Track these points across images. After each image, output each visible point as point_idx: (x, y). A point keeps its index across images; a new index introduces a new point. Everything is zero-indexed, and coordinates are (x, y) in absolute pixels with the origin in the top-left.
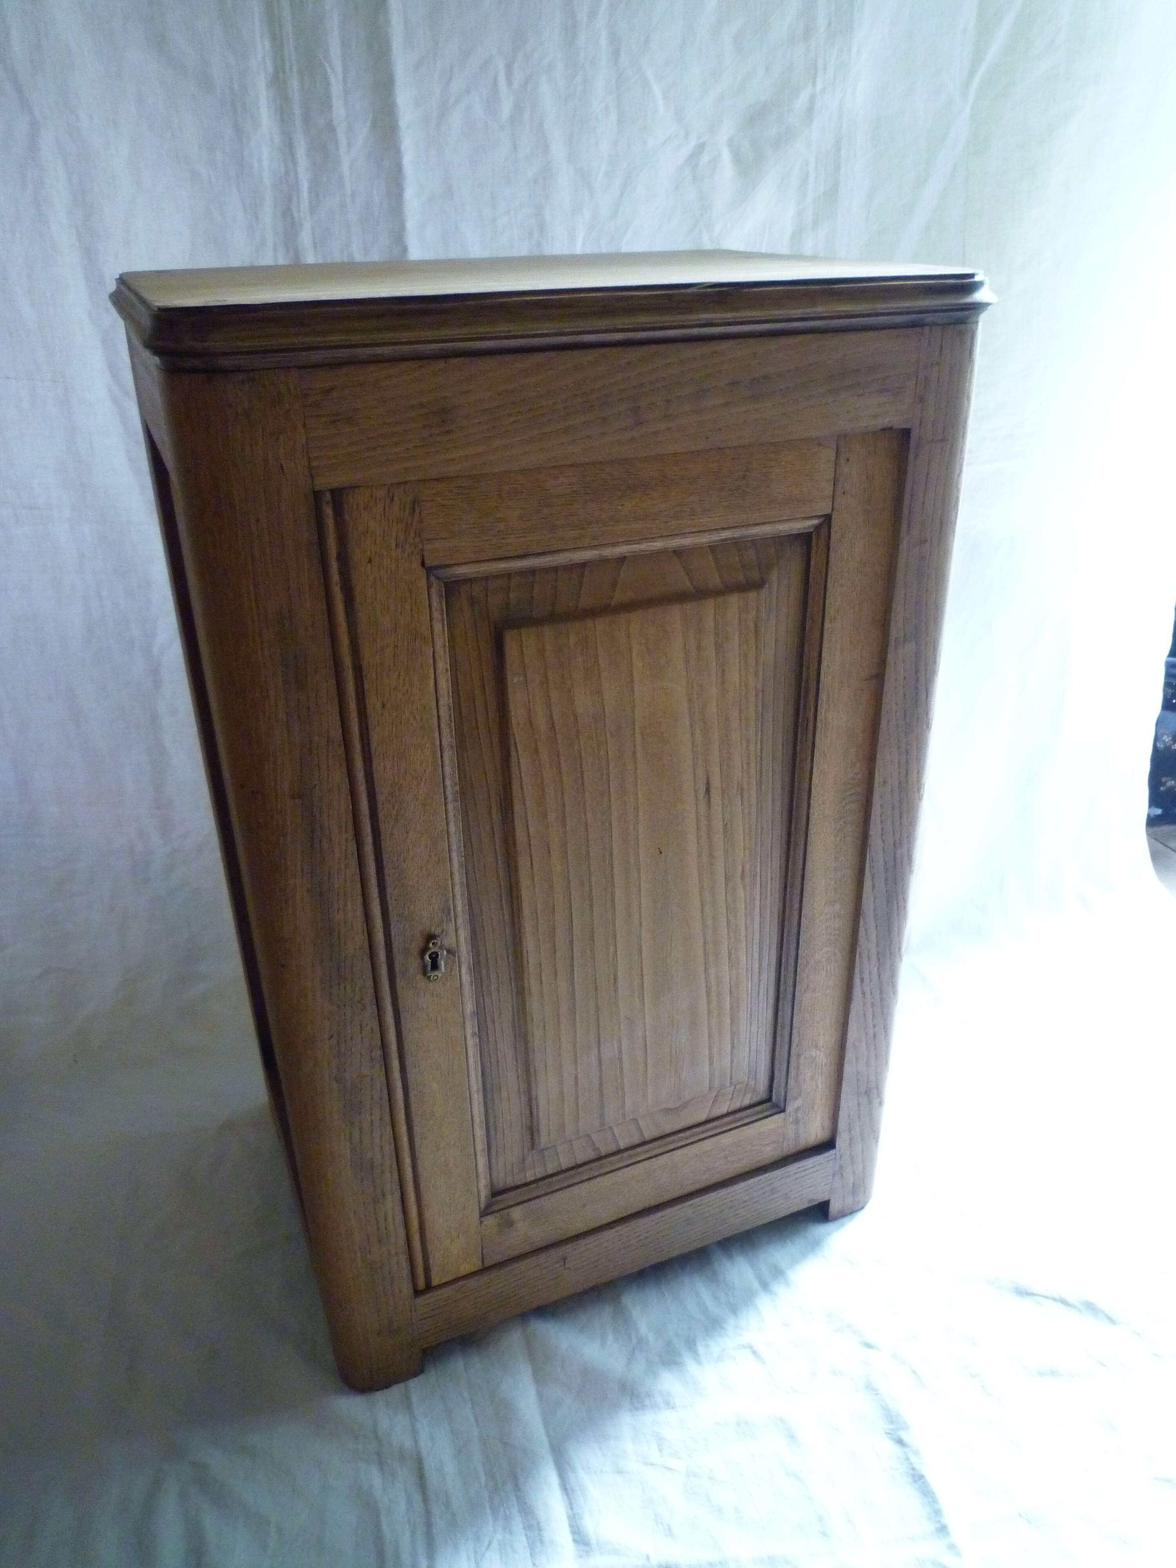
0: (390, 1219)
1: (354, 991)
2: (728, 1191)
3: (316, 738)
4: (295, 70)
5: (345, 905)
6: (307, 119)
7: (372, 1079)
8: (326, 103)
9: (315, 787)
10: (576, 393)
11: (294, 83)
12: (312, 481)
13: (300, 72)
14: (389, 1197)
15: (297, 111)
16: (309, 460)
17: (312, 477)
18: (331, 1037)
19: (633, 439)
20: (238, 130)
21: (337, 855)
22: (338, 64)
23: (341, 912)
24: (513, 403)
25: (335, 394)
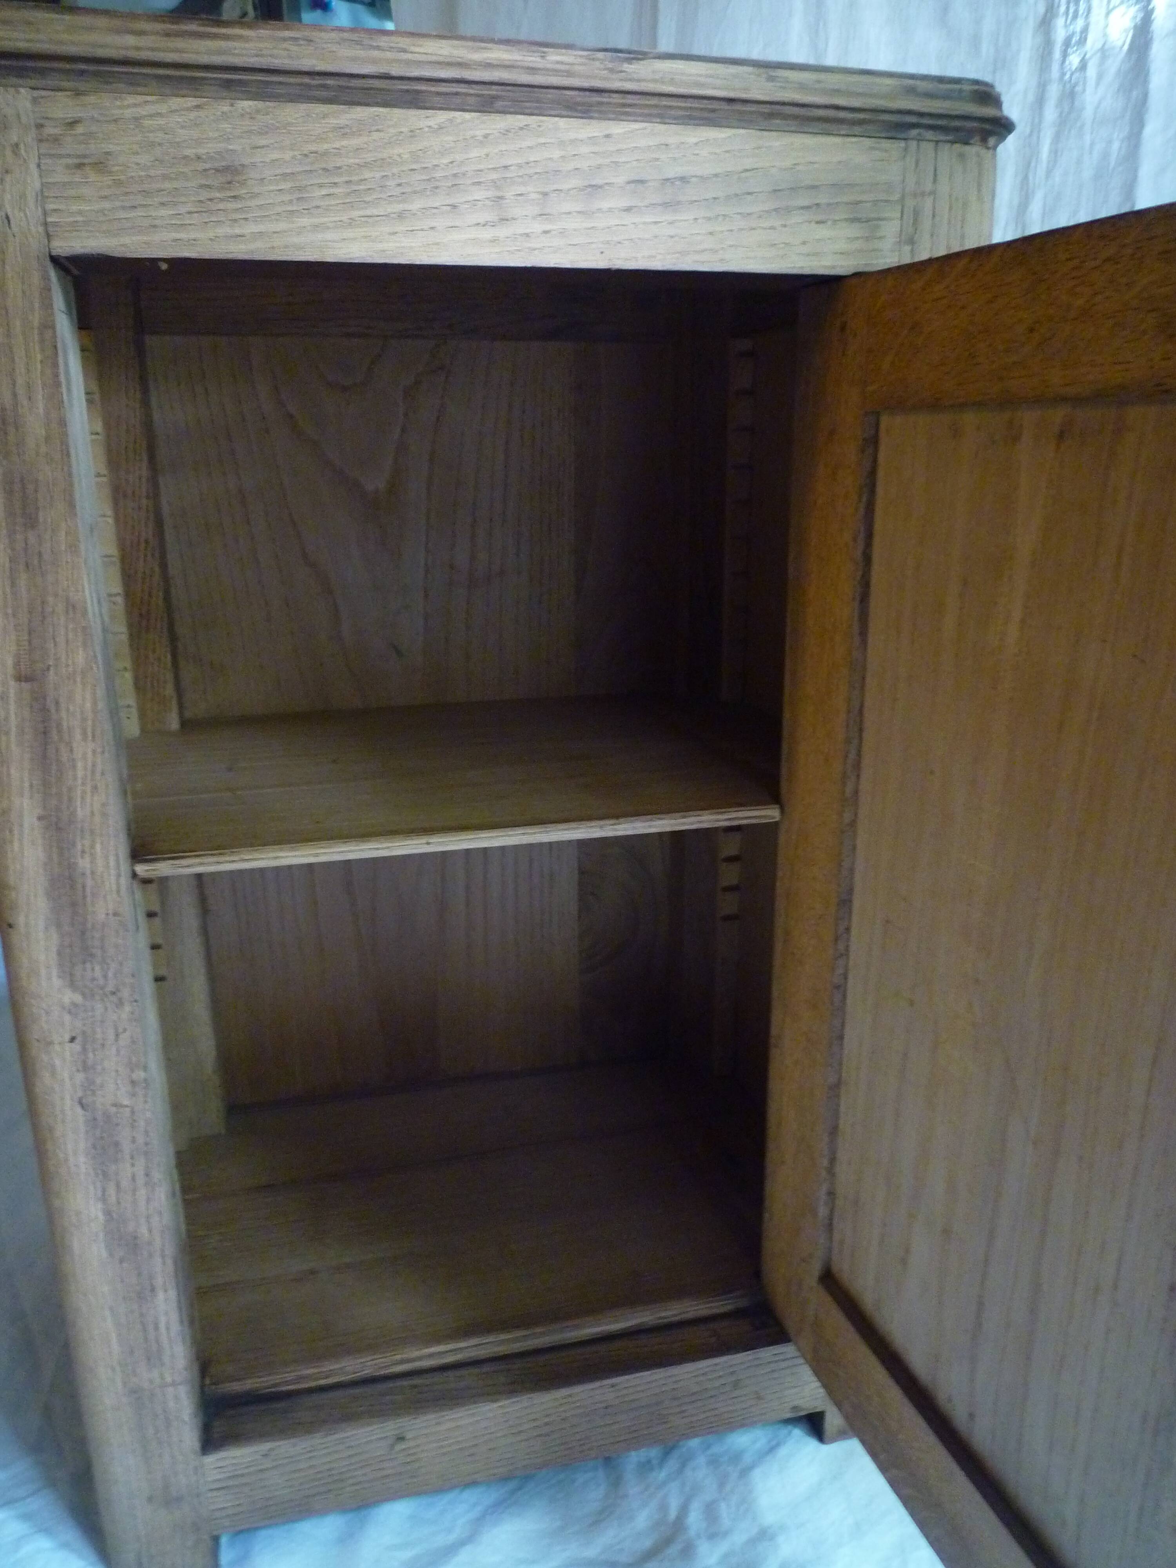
0: (162, 1326)
1: (105, 977)
2: (668, 1374)
3: (50, 599)
5: (92, 847)
7: (133, 1112)
9: (48, 669)
10: (414, 166)
12: (49, 241)
14: (161, 1296)
16: (45, 213)
17: (48, 236)
18: (72, 1040)
19: (494, 241)
21: (80, 774)
23: (87, 856)
24: (325, 170)
25: (80, 129)
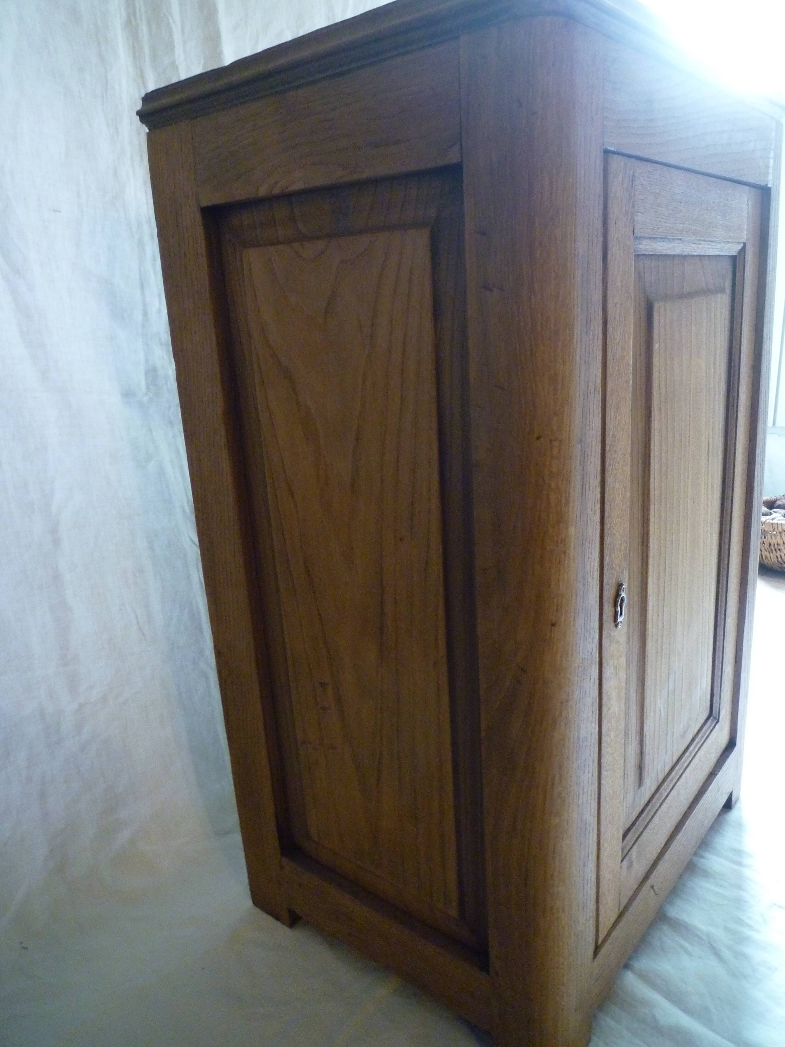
0: (589, 881)
3: (590, 384)
4: (144, 17)
6: (154, 57)
8: (170, 47)
9: (587, 432)
11: (144, 29)
12: (604, 138)
13: (149, 22)
14: (591, 858)
15: (147, 51)
16: (603, 118)
17: (604, 134)
20: (102, 58)
22: (177, 17)
